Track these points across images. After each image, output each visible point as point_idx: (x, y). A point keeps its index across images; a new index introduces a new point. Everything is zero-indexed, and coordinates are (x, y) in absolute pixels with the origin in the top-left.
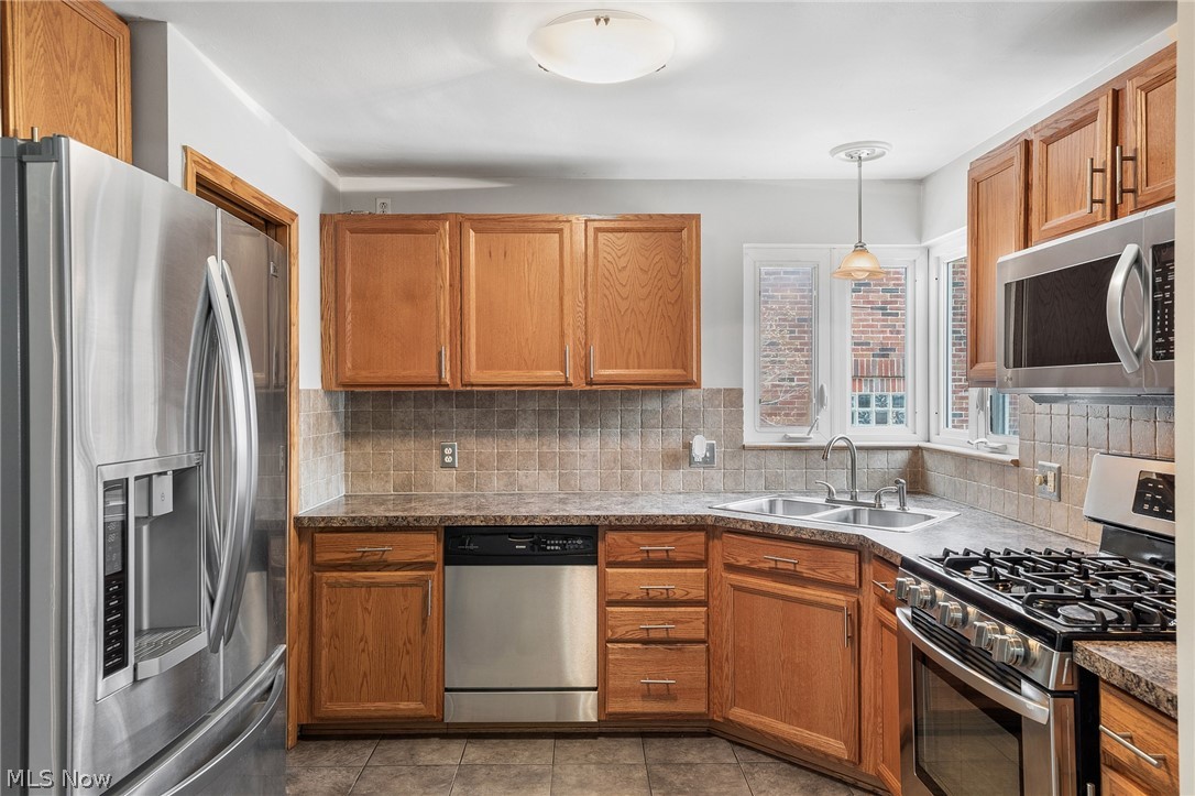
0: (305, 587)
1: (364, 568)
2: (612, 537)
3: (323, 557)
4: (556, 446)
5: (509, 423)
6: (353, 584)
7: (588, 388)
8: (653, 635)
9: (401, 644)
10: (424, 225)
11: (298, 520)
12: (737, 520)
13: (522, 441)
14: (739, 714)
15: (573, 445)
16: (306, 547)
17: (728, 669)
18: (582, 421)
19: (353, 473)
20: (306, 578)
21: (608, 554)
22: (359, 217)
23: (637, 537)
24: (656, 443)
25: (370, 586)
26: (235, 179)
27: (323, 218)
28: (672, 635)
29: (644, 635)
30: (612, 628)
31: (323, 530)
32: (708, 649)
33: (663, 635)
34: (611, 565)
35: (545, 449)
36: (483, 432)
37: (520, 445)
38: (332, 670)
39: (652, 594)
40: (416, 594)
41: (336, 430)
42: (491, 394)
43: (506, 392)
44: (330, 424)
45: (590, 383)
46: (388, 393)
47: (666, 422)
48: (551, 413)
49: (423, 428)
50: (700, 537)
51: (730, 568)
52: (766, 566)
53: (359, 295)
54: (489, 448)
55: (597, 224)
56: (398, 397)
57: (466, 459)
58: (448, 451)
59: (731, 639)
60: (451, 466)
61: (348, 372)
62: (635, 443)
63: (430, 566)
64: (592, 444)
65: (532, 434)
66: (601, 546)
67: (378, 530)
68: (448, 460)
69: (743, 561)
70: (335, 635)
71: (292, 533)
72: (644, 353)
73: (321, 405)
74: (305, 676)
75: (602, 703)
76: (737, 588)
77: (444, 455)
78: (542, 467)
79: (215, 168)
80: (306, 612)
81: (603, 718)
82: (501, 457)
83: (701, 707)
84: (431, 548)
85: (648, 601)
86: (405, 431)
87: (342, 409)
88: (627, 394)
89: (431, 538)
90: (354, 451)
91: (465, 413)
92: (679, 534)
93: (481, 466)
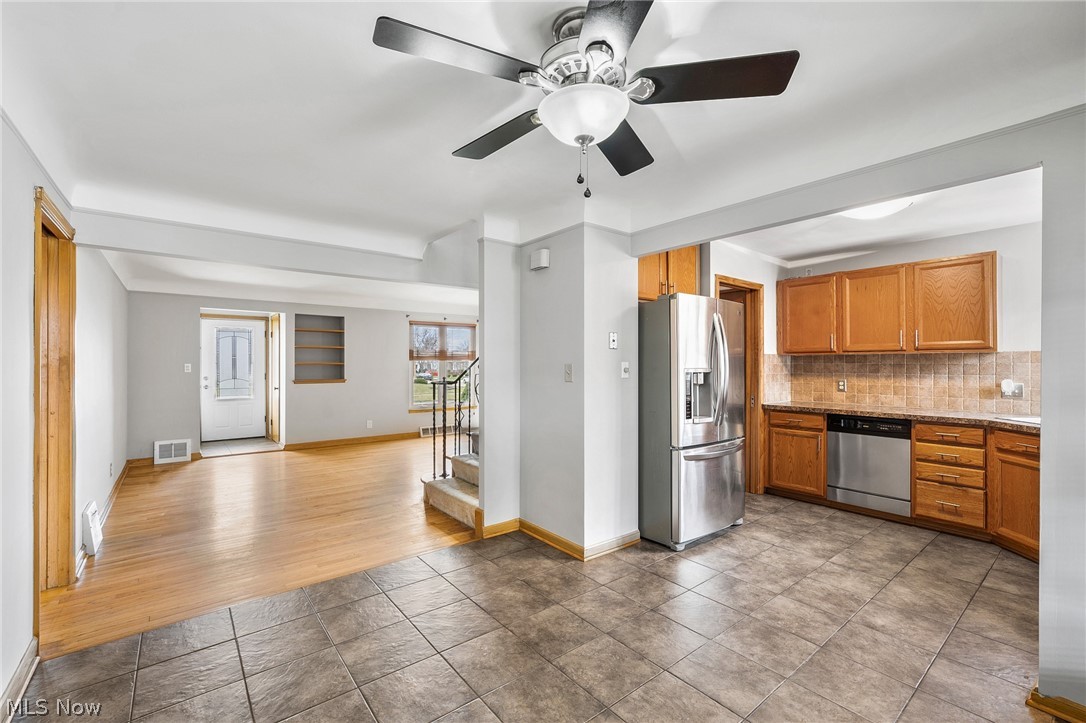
0: (766, 433)
1: (791, 428)
2: (918, 426)
3: (774, 421)
4: (904, 383)
5: (875, 371)
6: (786, 434)
7: (916, 352)
8: (945, 479)
9: (806, 462)
10: (823, 280)
11: (763, 405)
12: (1002, 423)
13: (883, 380)
14: (1004, 531)
15: (915, 383)
16: (767, 417)
17: (998, 506)
18: (921, 370)
19: (795, 392)
20: (767, 429)
21: (917, 435)
22: (794, 280)
23: (935, 428)
24: (974, 383)
25: (794, 435)
26: (734, 280)
27: (778, 283)
28: (959, 482)
29: (940, 479)
30: (919, 472)
31: (774, 410)
32: (986, 494)
33: (953, 481)
34: (919, 440)
35: (897, 384)
36: (860, 375)
37: (881, 382)
38: (777, 468)
39: (945, 458)
40: (813, 441)
41: (785, 372)
42: (865, 356)
43: (874, 355)
44: (782, 370)
45: (917, 349)
46: (811, 356)
47: (982, 371)
48: (901, 366)
49: (828, 372)
50: (981, 432)
51: (1000, 450)
52: (1021, 449)
53: (793, 313)
54: (865, 383)
55: (921, 266)
56: (816, 358)
57: (851, 388)
58: (841, 383)
59: (999, 489)
60: (843, 391)
61: (788, 346)
62: (959, 382)
63: (821, 430)
64: (928, 382)
65: (890, 376)
66: (912, 430)
67: (796, 412)
68: (841, 388)
69: (1007, 446)
70: (779, 453)
71: (761, 410)
72: (954, 333)
73: (777, 361)
74: (767, 468)
75: (913, 509)
76: (1003, 461)
77: (839, 385)
78: (895, 393)
79: (726, 278)
80: (767, 443)
81: (914, 516)
82: (870, 387)
83: (981, 524)
84: (821, 423)
85: (943, 462)
86: (819, 374)
87: (789, 363)
88: (955, 355)
89: (821, 418)
90: (795, 382)
91: (850, 366)
92: (964, 429)
93: (859, 391)
